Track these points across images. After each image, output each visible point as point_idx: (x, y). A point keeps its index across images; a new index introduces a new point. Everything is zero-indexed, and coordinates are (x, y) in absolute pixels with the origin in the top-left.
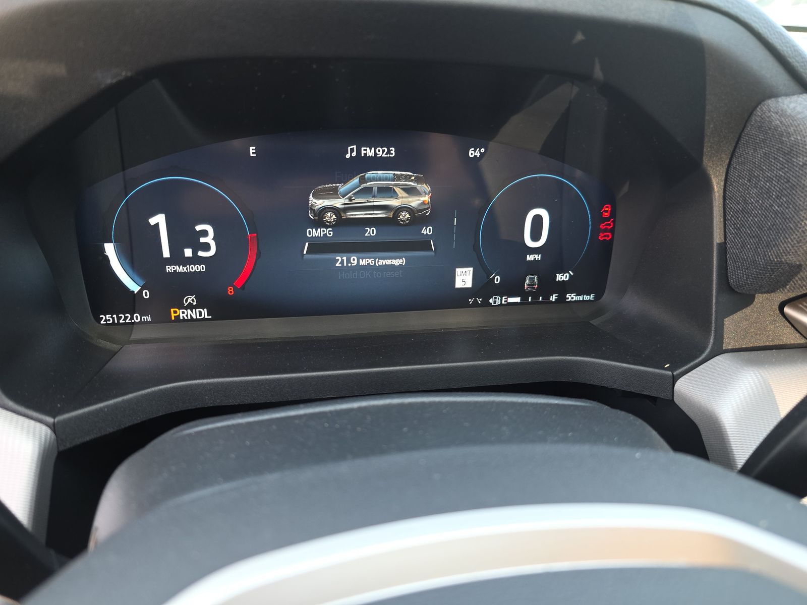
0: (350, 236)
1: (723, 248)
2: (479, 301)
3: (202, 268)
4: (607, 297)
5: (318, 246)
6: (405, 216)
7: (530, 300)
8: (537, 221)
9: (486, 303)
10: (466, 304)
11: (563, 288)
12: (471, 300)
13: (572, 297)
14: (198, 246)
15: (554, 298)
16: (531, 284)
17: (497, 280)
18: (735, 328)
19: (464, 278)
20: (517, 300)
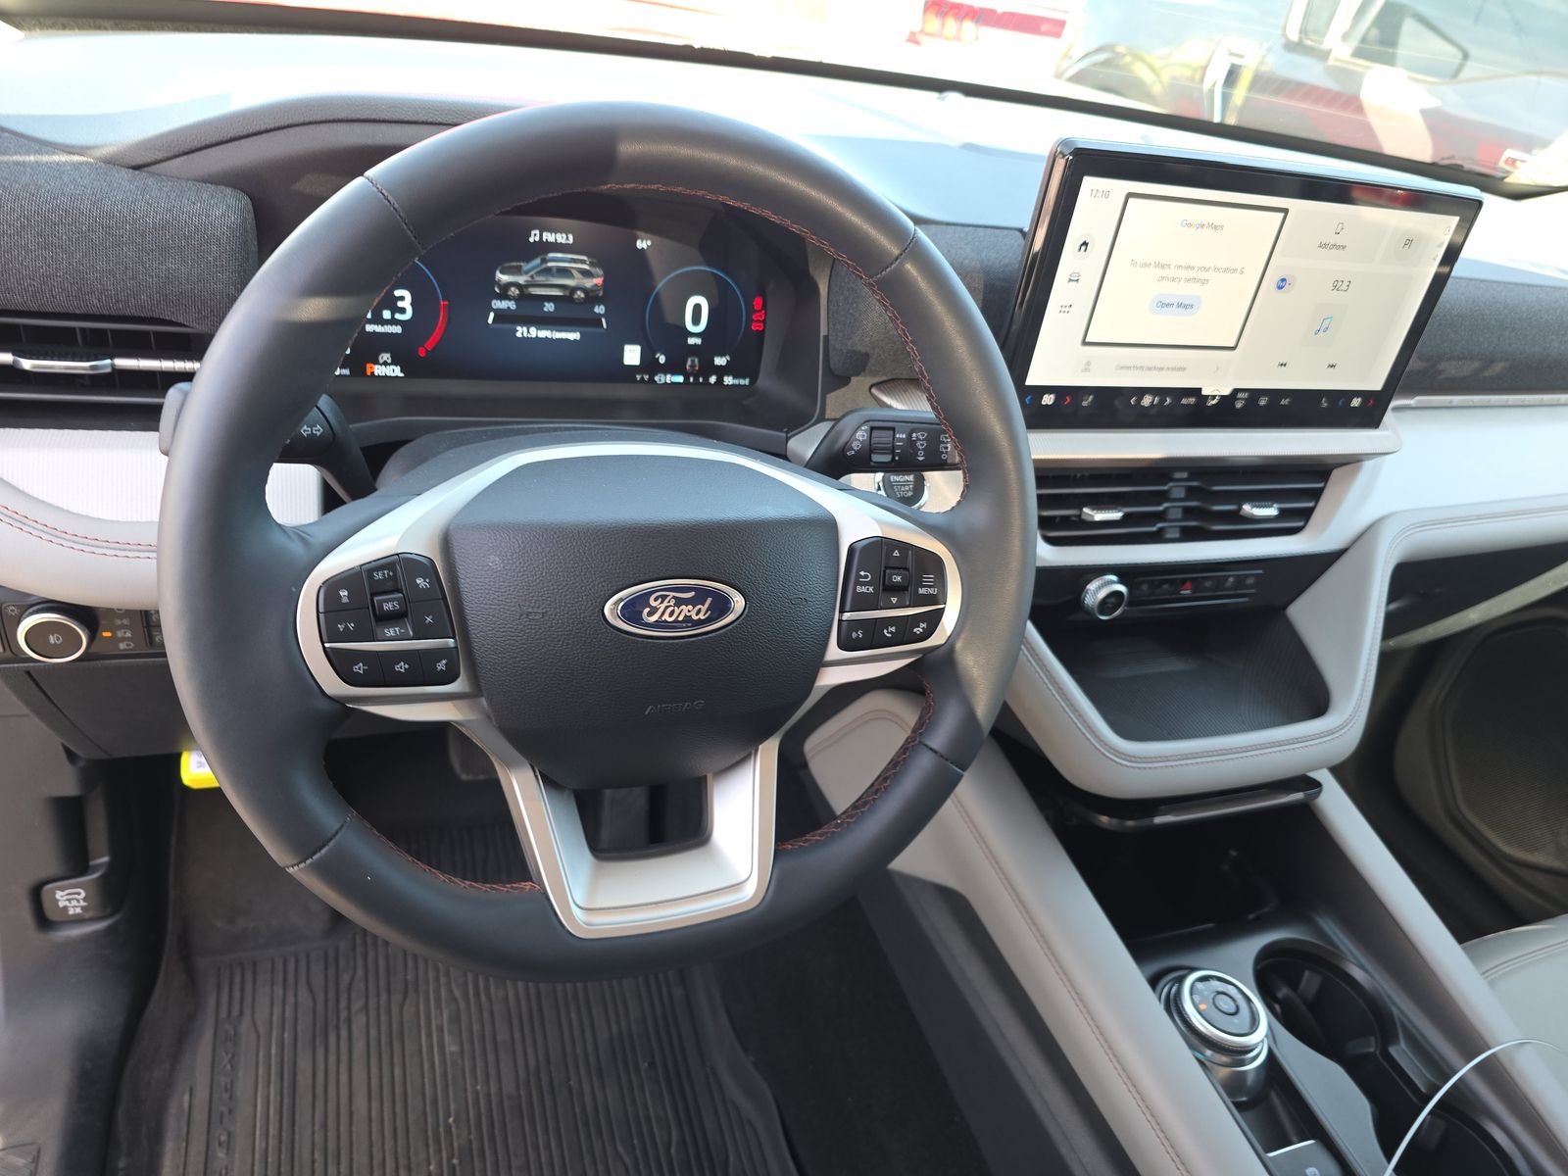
0: (530, 310)
1: (826, 338)
2: (646, 377)
3: (398, 329)
4: (763, 382)
5: (501, 316)
6: (580, 294)
7: (691, 380)
8: (697, 308)
9: (652, 380)
10: (634, 380)
11: (721, 372)
12: (638, 377)
13: (728, 380)
14: (396, 310)
15: (713, 379)
16: (693, 366)
17: (662, 359)
18: (835, 402)
19: (632, 355)
20: (680, 379)
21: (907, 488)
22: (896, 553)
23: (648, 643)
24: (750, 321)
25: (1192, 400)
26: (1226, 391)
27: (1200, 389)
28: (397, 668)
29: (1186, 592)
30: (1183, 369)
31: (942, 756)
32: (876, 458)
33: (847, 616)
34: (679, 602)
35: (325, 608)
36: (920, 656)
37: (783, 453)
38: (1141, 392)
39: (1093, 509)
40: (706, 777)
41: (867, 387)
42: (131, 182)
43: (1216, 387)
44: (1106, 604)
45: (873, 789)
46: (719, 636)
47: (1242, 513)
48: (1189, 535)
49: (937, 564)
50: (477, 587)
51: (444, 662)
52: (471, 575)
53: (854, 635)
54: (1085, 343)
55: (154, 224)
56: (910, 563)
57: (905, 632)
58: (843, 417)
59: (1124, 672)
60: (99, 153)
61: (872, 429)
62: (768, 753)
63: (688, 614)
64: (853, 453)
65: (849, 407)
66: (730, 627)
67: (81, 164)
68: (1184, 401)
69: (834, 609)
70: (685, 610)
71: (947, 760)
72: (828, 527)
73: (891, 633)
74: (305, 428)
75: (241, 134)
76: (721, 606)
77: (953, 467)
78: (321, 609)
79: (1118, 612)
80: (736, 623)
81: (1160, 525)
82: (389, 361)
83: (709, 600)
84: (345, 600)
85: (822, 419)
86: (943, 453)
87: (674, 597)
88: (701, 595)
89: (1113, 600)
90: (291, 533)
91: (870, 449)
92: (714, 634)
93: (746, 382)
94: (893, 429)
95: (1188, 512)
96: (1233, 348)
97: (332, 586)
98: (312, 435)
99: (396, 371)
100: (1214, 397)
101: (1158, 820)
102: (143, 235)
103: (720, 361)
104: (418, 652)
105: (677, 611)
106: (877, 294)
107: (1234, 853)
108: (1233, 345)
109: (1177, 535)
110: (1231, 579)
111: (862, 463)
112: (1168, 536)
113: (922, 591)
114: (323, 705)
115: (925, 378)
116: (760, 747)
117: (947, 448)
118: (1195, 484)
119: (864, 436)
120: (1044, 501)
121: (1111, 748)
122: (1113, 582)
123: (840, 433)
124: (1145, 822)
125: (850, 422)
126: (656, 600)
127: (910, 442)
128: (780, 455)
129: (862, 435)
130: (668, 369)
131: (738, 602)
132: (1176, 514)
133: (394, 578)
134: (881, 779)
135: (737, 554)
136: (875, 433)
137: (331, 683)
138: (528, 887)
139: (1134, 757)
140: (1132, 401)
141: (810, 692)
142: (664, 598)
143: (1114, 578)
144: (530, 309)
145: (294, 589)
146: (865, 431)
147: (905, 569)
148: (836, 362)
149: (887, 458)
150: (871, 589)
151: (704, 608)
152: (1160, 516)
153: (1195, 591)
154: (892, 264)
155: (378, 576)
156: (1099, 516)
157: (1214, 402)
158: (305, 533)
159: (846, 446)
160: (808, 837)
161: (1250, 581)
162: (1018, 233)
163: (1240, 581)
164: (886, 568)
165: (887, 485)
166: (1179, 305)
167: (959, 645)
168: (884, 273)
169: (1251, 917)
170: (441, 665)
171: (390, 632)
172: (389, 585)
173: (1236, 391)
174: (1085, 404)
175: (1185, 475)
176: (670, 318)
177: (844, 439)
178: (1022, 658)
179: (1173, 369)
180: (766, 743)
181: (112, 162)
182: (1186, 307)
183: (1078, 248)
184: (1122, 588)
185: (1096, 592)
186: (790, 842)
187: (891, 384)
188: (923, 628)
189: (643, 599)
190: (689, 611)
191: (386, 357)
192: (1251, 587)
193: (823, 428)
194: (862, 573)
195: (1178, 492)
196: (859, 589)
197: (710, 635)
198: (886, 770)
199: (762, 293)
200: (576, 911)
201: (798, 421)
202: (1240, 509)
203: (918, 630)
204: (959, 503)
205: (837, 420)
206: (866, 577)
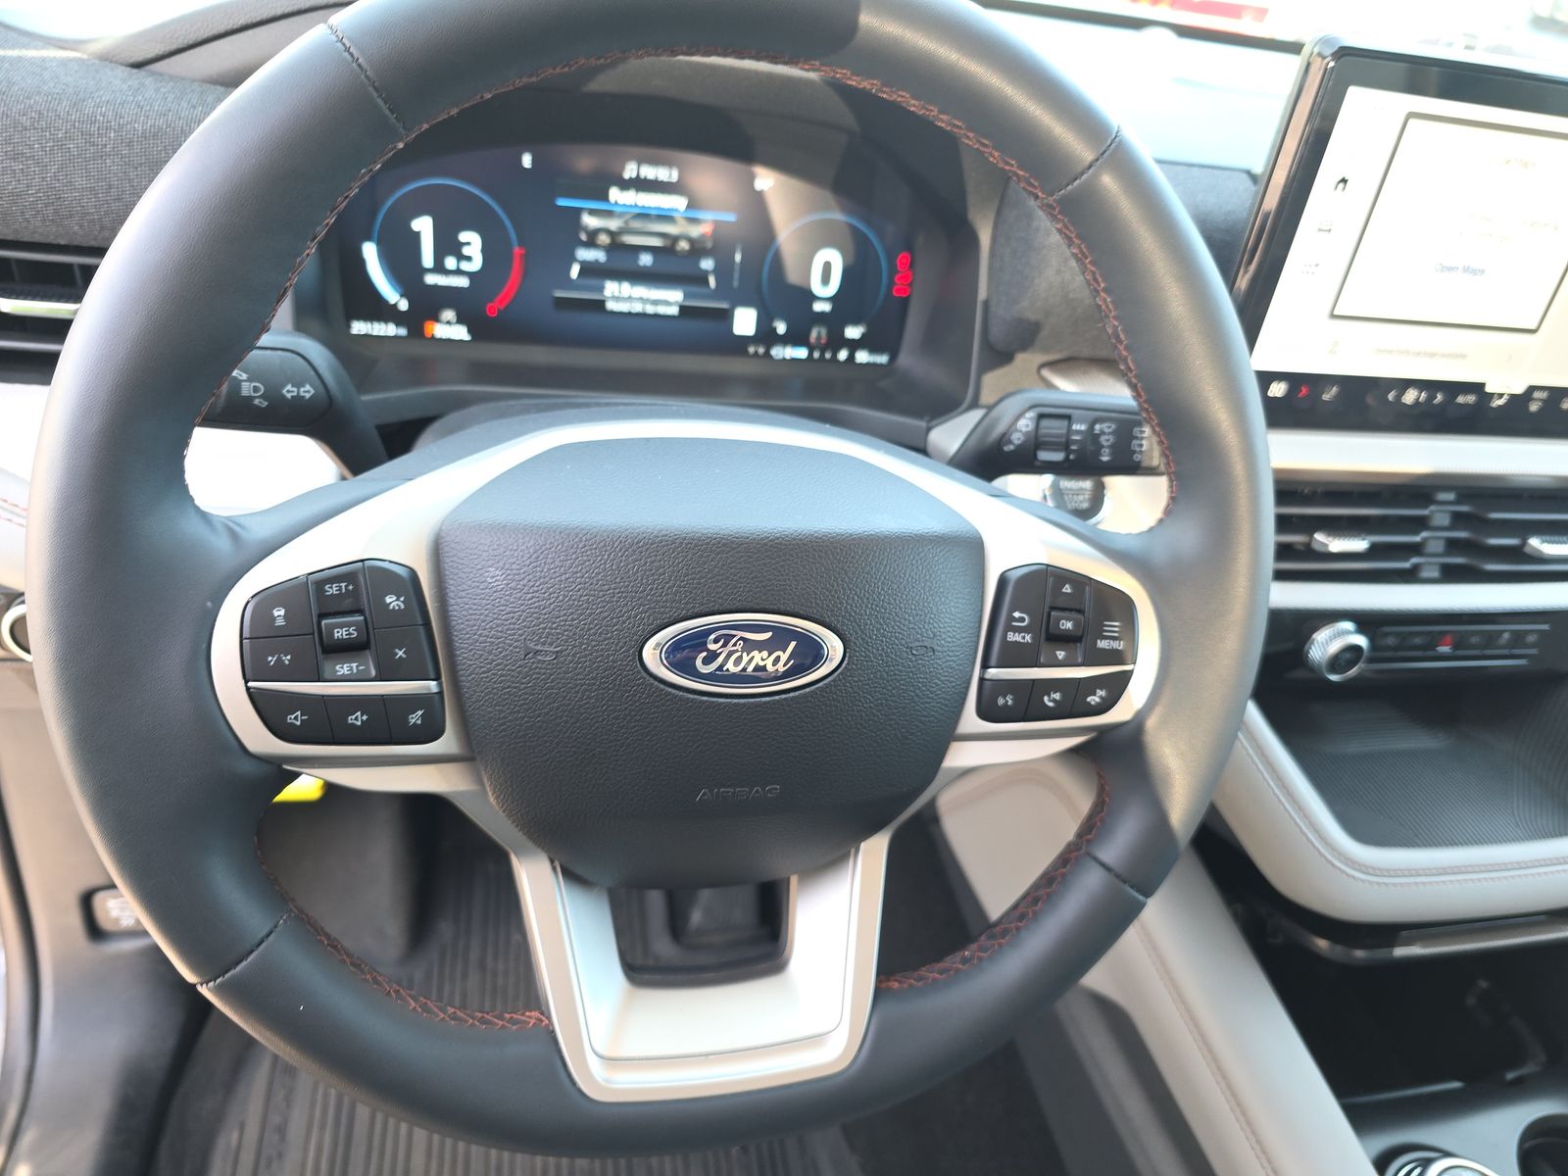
1: (986, 304)
2: (761, 350)
3: (463, 282)
4: (905, 359)
5: (588, 269)
6: (683, 245)
7: (816, 355)
8: (827, 267)
9: (767, 354)
10: (745, 353)
11: (854, 346)
12: (751, 350)
13: (862, 357)
14: (461, 257)
15: (843, 355)
16: (819, 338)
17: (781, 328)
18: (993, 383)
19: (745, 321)
20: (801, 353)
21: (1081, 498)
22: (1067, 589)
23: (701, 701)
24: (891, 283)
25: (1471, 399)
26: (1519, 390)
27: (1482, 385)
28: (351, 719)
29: (1445, 649)
30: (1463, 356)
31: (1117, 876)
32: (1044, 456)
33: (993, 673)
34: (750, 646)
35: (251, 630)
36: (1093, 735)
37: (921, 446)
38: (1406, 384)
39: (1329, 535)
40: (788, 881)
41: (1035, 367)
42: (124, 81)
43: (1504, 381)
44: (1337, 662)
45: (1017, 913)
46: (805, 696)
47: (1527, 550)
48: (1452, 575)
49: (1124, 607)
50: (471, 612)
51: (420, 713)
52: (463, 594)
53: (1001, 701)
54: (1333, 316)
55: (143, 132)
56: (1088, 604)
57: (1074, 700)
58: (1001, 400)
59: (1354, 747)
60: (96, 47)
61: (1041, 416)
62: (874, 852)
63: (762, 664)
64: (1012, 447)
65: (1011, 389)
66: (821, 684)
67: (70, 60)
68: (1461, 399)
69: (974, 663)
70: (758, 657)
71: (1125, 882)
72: (972, 547)
73: (1054, 701)
74: (289, 387)
75: (254, 21)
76: (810, 653)
77: (1151, 471)
78: (246, 634)
79: (1353, 672)
80: (830, 679)
81: (1415, 560)
82: (455, 320)
83: (793, 644)
84: (280, 622)
85: (975, 404)
86: (1135, 452)
87: (741, 639)
88: (781, 637)
89: (1348, 655)
90: (219, 526)
91: (1036, 442)
92: (797, 693)
93: (883, 359)
94: (1068, 417)
95: (1453, 546)
96: (1533, 331)
97: (265, 600)
98: (298, 398)
99: (460, 333)
100: (1501, 396)
101: (1400, 952)
102: (130, 144)
103: (853, 332)
104: (383, 699)
105: (746, 658)
106: (1058, 221)
107: (1483, 984)
108: (1533, 327)
109: (1435, 574)
110: (1506, 636)
111: (1024, 461)
112: (1425, 574)
113: (1102, 644)
114: (245, 767)
115: (1121, 342)
116: (863, 845)
117: (1141, 446)
118: (1464, 508)
119: (1028, 426)
120: (1283, 523)
121: (1340, 854)
122: (1348, 632)
123: (997, 420)
124: (1380, 954)
125: (1010, 407)
126: (716, 641)
127: (1093, 437)
128: (919, 448)
129: (1026, 424)
130: (789, 339)
131: (834, 647)
132: (1436, 546)
133: (355, 594)
134: (1029, 899)
135: (836, 580)
136: (1045, 423)
137: (256, 737)
138: (533, 1021)
139: (1379, 869)
140: (1391, 396)
141: (934, 777)
142: (728, 638)
143: (1348, 625)
144: (622, 263)
145: (209, 604)
146: (1031, 419)
147: (1079, 611)
148: (997, 332)
149: (1057, 456)
150: (1028, 638)
151: (784, 657)
152: (1416, 549)
153: (1456, 647)
154: (1082, 174)
155: (332, 590)
156: (1337, 545)
157: (1501, 402)
158: (239, 525)
159: (1004, 438)
160: (923, 971)
161: (1531, 639)
162: (1245, 176)
163: (1518, 638)
164: (1052, 608)
165: (1057, 493)
166: (1466, 270)
167: (1151, 723)
168: (1070, 187)
169: (1510, 1076)
170: (415, 718)
171: (343, 669)
172: (347, 604)
173: (1532, 389)
174: (1326, 397)
175: (1451, 496)
176: (793, 276)
177: (1000, 429)
178: (1238, 744)
179: (1450, 356)
180: (867, 841)
181: (107, 58)
182: (1474, 272)
183: (1333, 188)
184: (1362, 641)
185: (1325, 644)
186: (898, 977)
187: (1067, 364)
188: (1101, 697)
189: (697, 641)
190: (763, 660)
191: (449, 314)
192: (1532, 646)
193: (976, 415)
194: (1017, 615)
195: (1441, 518)
196: (1012, 637)
197: (792, 694)
198: (1036, 886)
199: (909, 247)
200: (593, 1063)
201: (943, 407)
202: (1524, 543)
203: (1094, 700)
204: (1161, 521)
205: (990, 408)
206: (1022, 620)
